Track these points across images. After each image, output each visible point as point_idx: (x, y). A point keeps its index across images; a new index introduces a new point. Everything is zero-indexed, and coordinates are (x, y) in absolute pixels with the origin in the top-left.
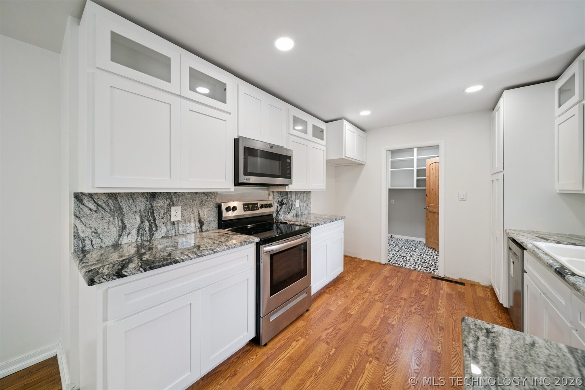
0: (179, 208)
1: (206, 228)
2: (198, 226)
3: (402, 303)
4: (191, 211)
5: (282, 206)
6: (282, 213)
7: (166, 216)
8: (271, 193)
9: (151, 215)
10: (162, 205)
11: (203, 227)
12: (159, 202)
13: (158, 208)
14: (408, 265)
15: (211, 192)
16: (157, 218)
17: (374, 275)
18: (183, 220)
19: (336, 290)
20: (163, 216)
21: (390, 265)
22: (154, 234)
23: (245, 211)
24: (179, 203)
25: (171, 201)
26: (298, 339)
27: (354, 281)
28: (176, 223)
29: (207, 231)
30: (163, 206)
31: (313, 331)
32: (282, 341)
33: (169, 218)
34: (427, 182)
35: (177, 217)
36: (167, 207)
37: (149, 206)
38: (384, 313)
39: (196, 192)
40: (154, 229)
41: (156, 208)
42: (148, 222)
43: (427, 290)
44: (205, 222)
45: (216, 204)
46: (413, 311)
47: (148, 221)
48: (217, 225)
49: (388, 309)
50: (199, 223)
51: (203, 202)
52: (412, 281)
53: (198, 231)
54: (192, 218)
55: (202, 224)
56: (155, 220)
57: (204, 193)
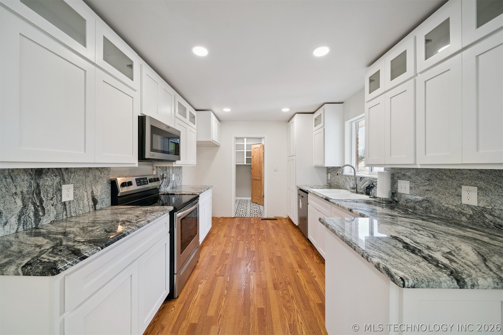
0: (71, 186)
1: (99, 206)
2: (91, 205)
3: (253, 237)
4: (84, 189)
5: (163, 180)
6: (163, 186)
7: (55, 196)
8: (155, 168)
9: (36, 196)
10: (50, 183)
11: (97, 206)
12: (47, 180)
13: (46, 187)
14: (247, 215)
15: (104, 167)
16: (44, 199)
17: (230, 226)
18: (75, 199)
19: (210, 242)
20: (52, 196)
21: (237, 217)
22: (41, 219)
23: (138, 185)
24: (71, 180)
25: (62, 179)
26: (201, 282)
27: (219, 233)
28: (67, 203)
29: (101, 209)
30: (53, 185)
31: (209, 273)
32: (189, 289)
33: (59, 198)
34: (252, 160)
35: (69, 196)
36: (57, 185)
37: (34, 185)
38: (247, 246)
39: (90, 168)
40: (41, 214)
41: (43, 187)
42: (32, 206)
43: (262, 227)
44: (98, 200)
45: (109, 180)
46: (260, 240)
47: (33, 204)
48: (111, 202)
49: (247, 243)
50: (93, 201)
51: (97, 179)
52: (253, 224)
53: (92, 210)
54: (86, 197)
55: (96, 202)
56: (41, 202)
57: (97, 168)
